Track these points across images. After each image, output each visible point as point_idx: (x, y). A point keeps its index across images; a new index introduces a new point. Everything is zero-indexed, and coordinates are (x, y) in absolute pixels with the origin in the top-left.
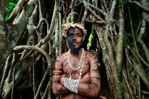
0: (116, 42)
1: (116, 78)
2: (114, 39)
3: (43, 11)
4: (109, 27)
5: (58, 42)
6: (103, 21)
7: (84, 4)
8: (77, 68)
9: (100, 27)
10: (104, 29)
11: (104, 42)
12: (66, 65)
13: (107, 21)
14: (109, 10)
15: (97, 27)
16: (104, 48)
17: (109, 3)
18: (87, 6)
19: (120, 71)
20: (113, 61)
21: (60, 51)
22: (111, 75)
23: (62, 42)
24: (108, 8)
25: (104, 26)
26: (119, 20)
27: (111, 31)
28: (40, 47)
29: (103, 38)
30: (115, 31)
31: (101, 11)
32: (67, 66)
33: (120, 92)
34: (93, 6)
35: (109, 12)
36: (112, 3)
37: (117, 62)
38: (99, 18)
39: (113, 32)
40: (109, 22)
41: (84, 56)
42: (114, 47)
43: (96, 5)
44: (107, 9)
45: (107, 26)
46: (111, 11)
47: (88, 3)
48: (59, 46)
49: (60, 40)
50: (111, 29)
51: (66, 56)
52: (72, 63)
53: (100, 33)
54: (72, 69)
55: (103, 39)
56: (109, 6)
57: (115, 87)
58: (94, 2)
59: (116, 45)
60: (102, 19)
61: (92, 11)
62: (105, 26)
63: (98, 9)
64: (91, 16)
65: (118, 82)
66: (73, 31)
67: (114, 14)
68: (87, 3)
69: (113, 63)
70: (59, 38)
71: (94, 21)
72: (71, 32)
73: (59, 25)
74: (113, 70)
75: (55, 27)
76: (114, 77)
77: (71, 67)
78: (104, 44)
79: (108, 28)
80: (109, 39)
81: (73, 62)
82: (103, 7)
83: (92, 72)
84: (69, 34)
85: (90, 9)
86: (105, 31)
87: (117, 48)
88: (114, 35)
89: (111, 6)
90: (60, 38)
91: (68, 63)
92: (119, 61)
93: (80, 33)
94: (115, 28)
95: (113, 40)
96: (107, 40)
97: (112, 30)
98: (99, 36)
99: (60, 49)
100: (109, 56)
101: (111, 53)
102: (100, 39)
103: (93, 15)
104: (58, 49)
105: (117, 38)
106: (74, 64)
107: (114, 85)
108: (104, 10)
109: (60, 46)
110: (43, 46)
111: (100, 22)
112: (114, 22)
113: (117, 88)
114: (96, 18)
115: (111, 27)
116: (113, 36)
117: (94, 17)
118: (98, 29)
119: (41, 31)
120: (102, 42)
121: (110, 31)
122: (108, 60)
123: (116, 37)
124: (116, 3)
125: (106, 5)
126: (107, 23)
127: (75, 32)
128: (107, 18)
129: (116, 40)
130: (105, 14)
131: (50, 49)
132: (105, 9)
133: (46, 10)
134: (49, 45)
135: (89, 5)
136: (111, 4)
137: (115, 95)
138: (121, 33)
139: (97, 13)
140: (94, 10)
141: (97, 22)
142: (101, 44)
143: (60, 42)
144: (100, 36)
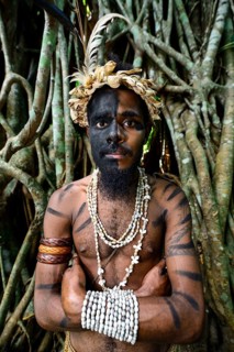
0: (217, 145)
1: (215, 239)
2: (211, 135)
3: (15, 53)
4: (200, 105)
5: (61, 144)
6: (184, 87)
7: (132, 36)
8: (124, 240)
9: (177, 104)
10: (187, 108)
11: (186, 143)
12: (83, 227)
13: (195, 87)
14: (202, 57)
15: (168, 103)
16: (186, 161)
17: (201, 37)
18: (143, 42)
19: (225, 219)
20: (210, 196)
21: (68, 171)
22: (201, 231)
23: (73, 146)
24: (198, 50)
25: (187, 101)
26: (224, 84)
27: (205, 116)
28: (7, 160)
29: (184, 132)
30: (215, 116)
31: (180, 56)
32: (86, 230)
33: (224, 274)
34: (157, 42)
35: (201, 61)
36: (209, 35)
37: (218, 198)
38: (175, 77)
39: (210, 118)
40: (200, 90)
41: (147, 197)
42: (211, 158)
43: (167, 41)
44: (196, 54)
45: (195, 101)
46: (207, 59)
47: (145, 32)
48: (64, 157)
49: (67, 139)
50: (204, 109)
51: (83, 193)
52: (105, 220)
53: (175, 120)
54: (106, 242)
55: (182, 135)
56: (200, 46)
57: (211, 262)
58: (161, 30)
59: (216, 152)
60: (182, 81)
61: (154, 55)
62: (190, 101)
63: (171, 51)
64: (152, 72)
65: (222, 248)
66: (109, 105)
67: (214, 68)
68: (141, 32)
69: (209, 202)
70: (63, 133)
71: (161, 86)
72: (103, 106)
73: (62, 94)
74: (208, 218)
75: (49, 101)
76: (210, 237)
77: (102, 235)
78: (185, 149)
79: (198, 107)
80: (200, 136)
81: (110, 218)
82: (183, 47)
83: (176, 254)
84: (94, 114)
85: (150, 51)
86: (189, 113)
87: (218, 160)
88: (212, 126)
89: (207, 44)
90: (67, 133)
91: (90, 219)
92: (224, 195)
93: (136, 112)
94: (214, 106)
95: (208, 139)
96: (193, 138)
97: (208, 113)
98: (171, 129)
99: (68, 164)
100: (198, 181)
101: (203, 173)
102: (176, 137)
103: (157, 68)
104: (64, 165)
105: (220, 135)
106: (113, 225)
107: (210, 256)
108: (187, 54)
109: (67, 154)
110: (19, 157)
111: (176, 88)
112: (213, 91)
113: (219, 264)
114: (166, 76)
115: (204, 103)
116: (210, 128)
117: (161, 73)
118: (171, 108)
119: (13, 113)
120: (181, 143)
121: (201, 114)
122: (197, 191)
123: (216, 131)
124: (220, 36)
125: (192, 43)
126: (195, 92)
127: (116, 108)
128: (195, 77)
129: (215, 139)
130: (190, 65)
131: (41, 165)
132: (191, 53)
133: (26, 50)
134: (39, 153)
135: (147, 39)
136: (205, 39)
137: (211, 282)
138: (231, 121)
139: (168, 63)
140: (160, 55)
141: (170, 87)
142: (176, 148)
143: (67, 144)
144: (176, 127)
